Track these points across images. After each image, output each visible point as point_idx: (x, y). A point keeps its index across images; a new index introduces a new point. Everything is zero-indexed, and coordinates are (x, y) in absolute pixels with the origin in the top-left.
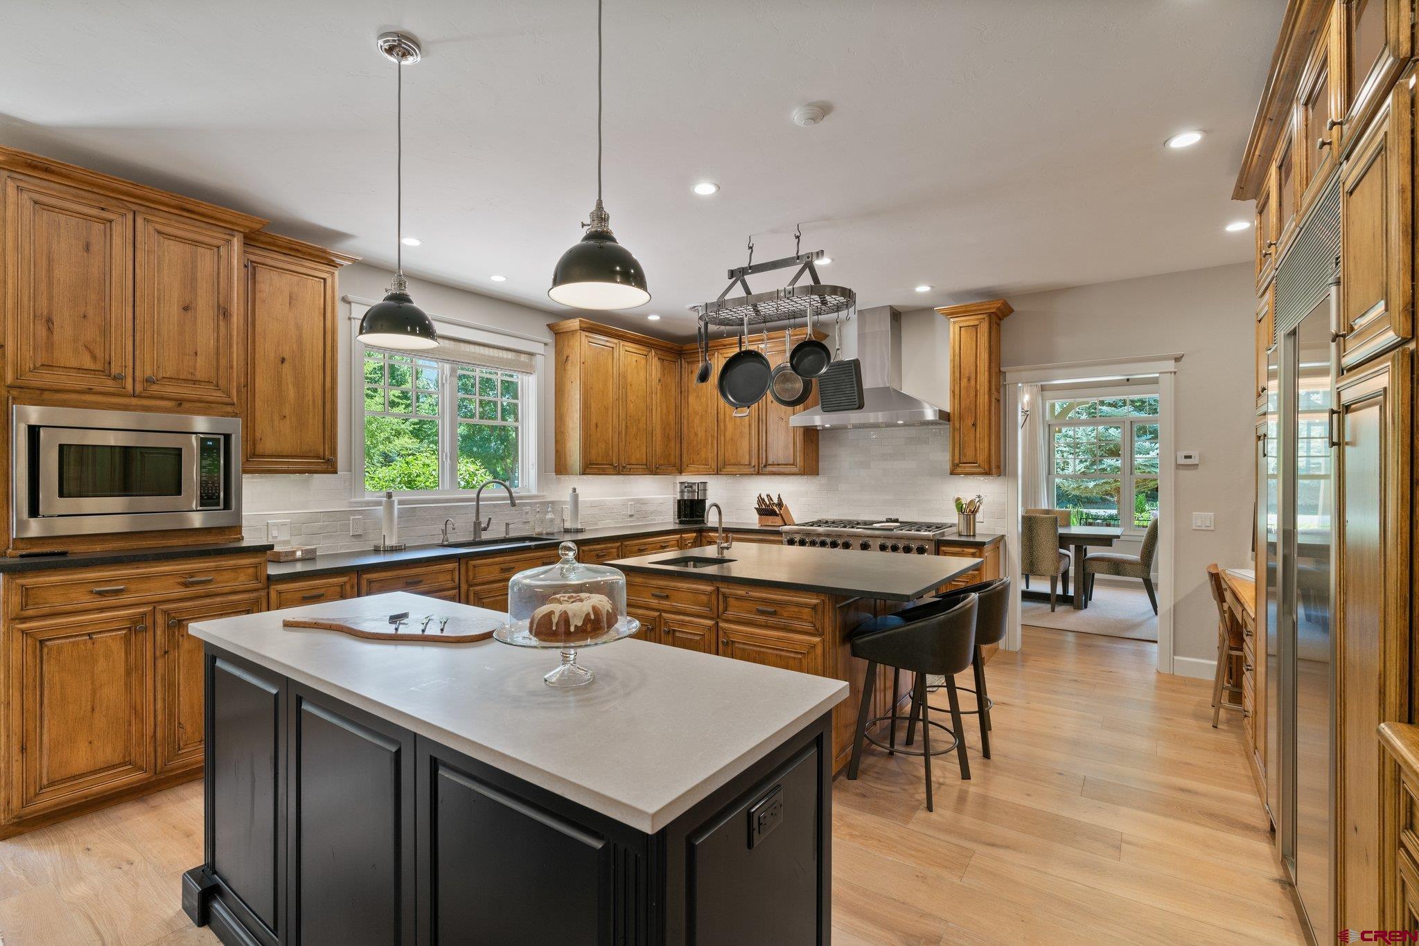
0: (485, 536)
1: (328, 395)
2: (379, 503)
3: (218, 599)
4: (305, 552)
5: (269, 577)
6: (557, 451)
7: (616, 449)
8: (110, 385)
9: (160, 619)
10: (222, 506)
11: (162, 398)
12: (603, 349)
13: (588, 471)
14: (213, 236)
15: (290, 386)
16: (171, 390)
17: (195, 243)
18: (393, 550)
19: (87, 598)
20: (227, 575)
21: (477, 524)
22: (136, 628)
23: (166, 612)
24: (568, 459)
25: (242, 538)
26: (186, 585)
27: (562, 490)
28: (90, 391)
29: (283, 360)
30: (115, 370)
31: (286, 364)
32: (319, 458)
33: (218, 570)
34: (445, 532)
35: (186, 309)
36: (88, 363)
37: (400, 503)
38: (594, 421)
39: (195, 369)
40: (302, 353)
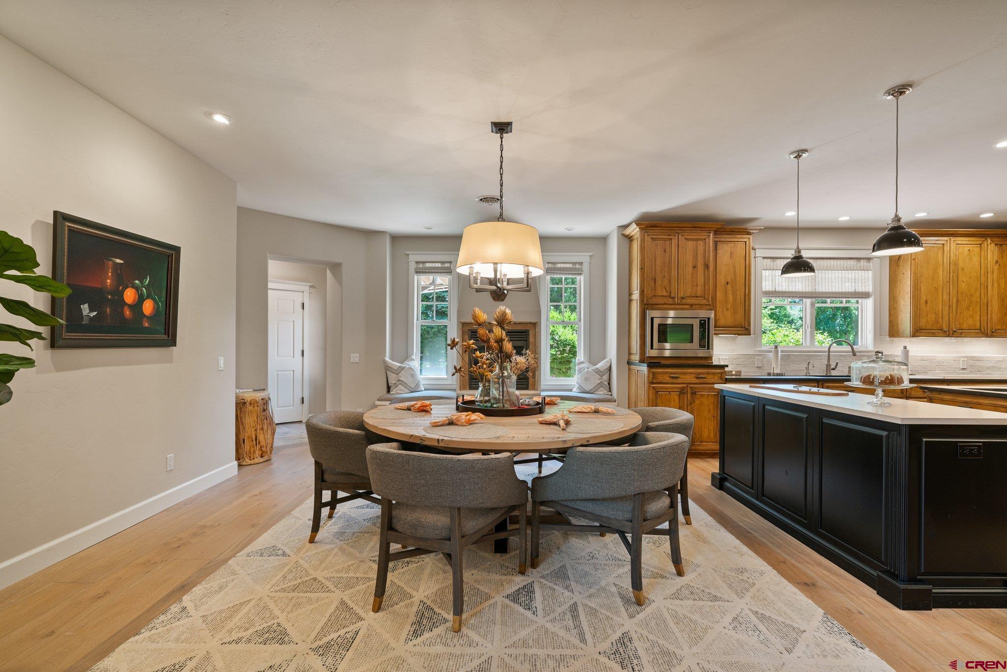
0: (834, 372)
1: (747, 297)
2: (771, 352)
3: (708, 385)
4: (737, 372)
5: (726, 379)
6: (890, 322)
7: (946, 318)
8: (671, 301)
9: (689, 390)
10: (706, 349)
11: (686, 304)
12: (933, 246)
13: (918, 334)
14: (703, 235)
15: (730, 295)
16: (690, 301)
17: (697, 240)
18: (778, 375)
19: (668, 379)
20: (711, 376)
21: (828, 365)
22: (682, 392)
23: (691, 388)
24: (900, 326)
25: (712, 363)
26: (697, 378)
27: (894, 349)
28: (665, 304)
29: (728, 283)
30: (672, 296)
31: (729, 285)
32: (742, 327)
33: (708, 373)
34: (807, 369)
35: (694, 267)
36: (665, 294)
37: (782, 351)
38: (924, 298)
39: (697, 291)
40: (735, 278)
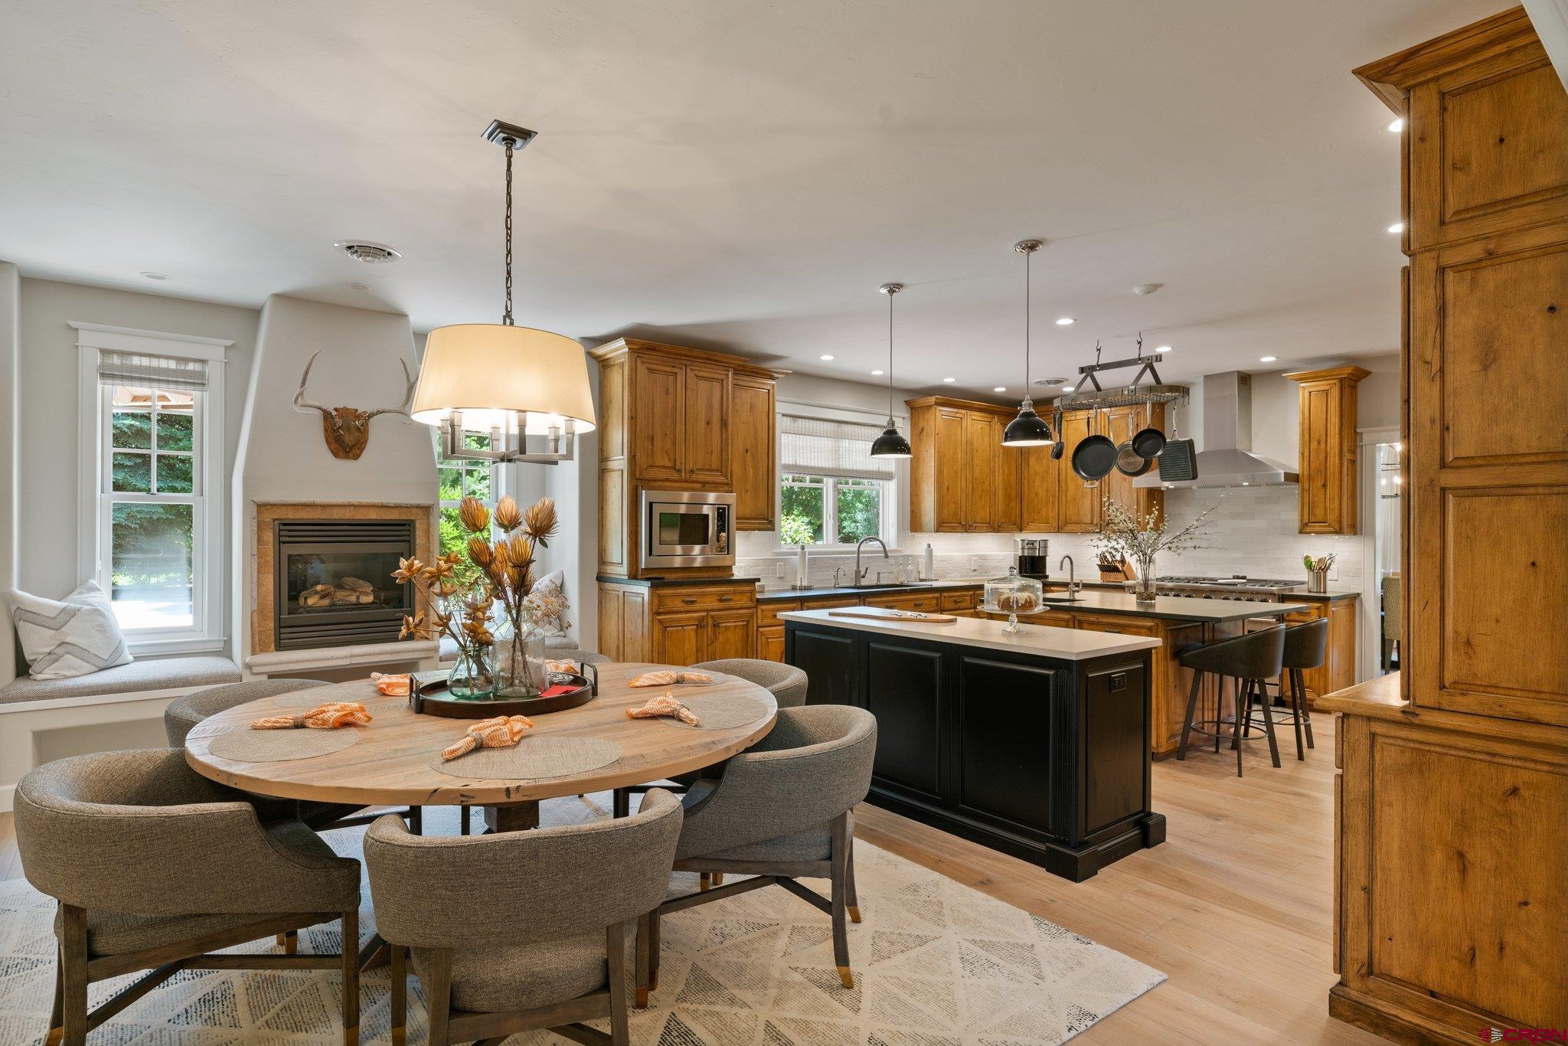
0: (864, 582)
1: (770, 474)
2: (795, 554)
3: (734, 612)
5: (758, 600)
6: (912, 512)
7: (964, 509)
8: (675, 476)
9: (710, 621)
10: (727, 553)
11: (697, 482)
12: (954, 420)
13: (941, 529)
14: (718, 374)
15: (750, 469)
16: (702, 477)
17: (712, 379)
18: (802, 589)
19: (682, 604)
20: (738, 597)
21: (858, 572)
22: (700, 625)
23: (712, 617)
24: (923, 518)
25: (733, 575)
26: (721, 601)
27: (919, 545)
28: (667, 480)
29: (747, 451)
30: (678, 467)
31: (749, 454)
32: (765, 519)
33: (734, 593)
34: (836, 578)
35: (708, 423)
36: (668, 464)
37: (810, 553)
38: (946, 484)
39: (711, 462)
40: (757, 445)
